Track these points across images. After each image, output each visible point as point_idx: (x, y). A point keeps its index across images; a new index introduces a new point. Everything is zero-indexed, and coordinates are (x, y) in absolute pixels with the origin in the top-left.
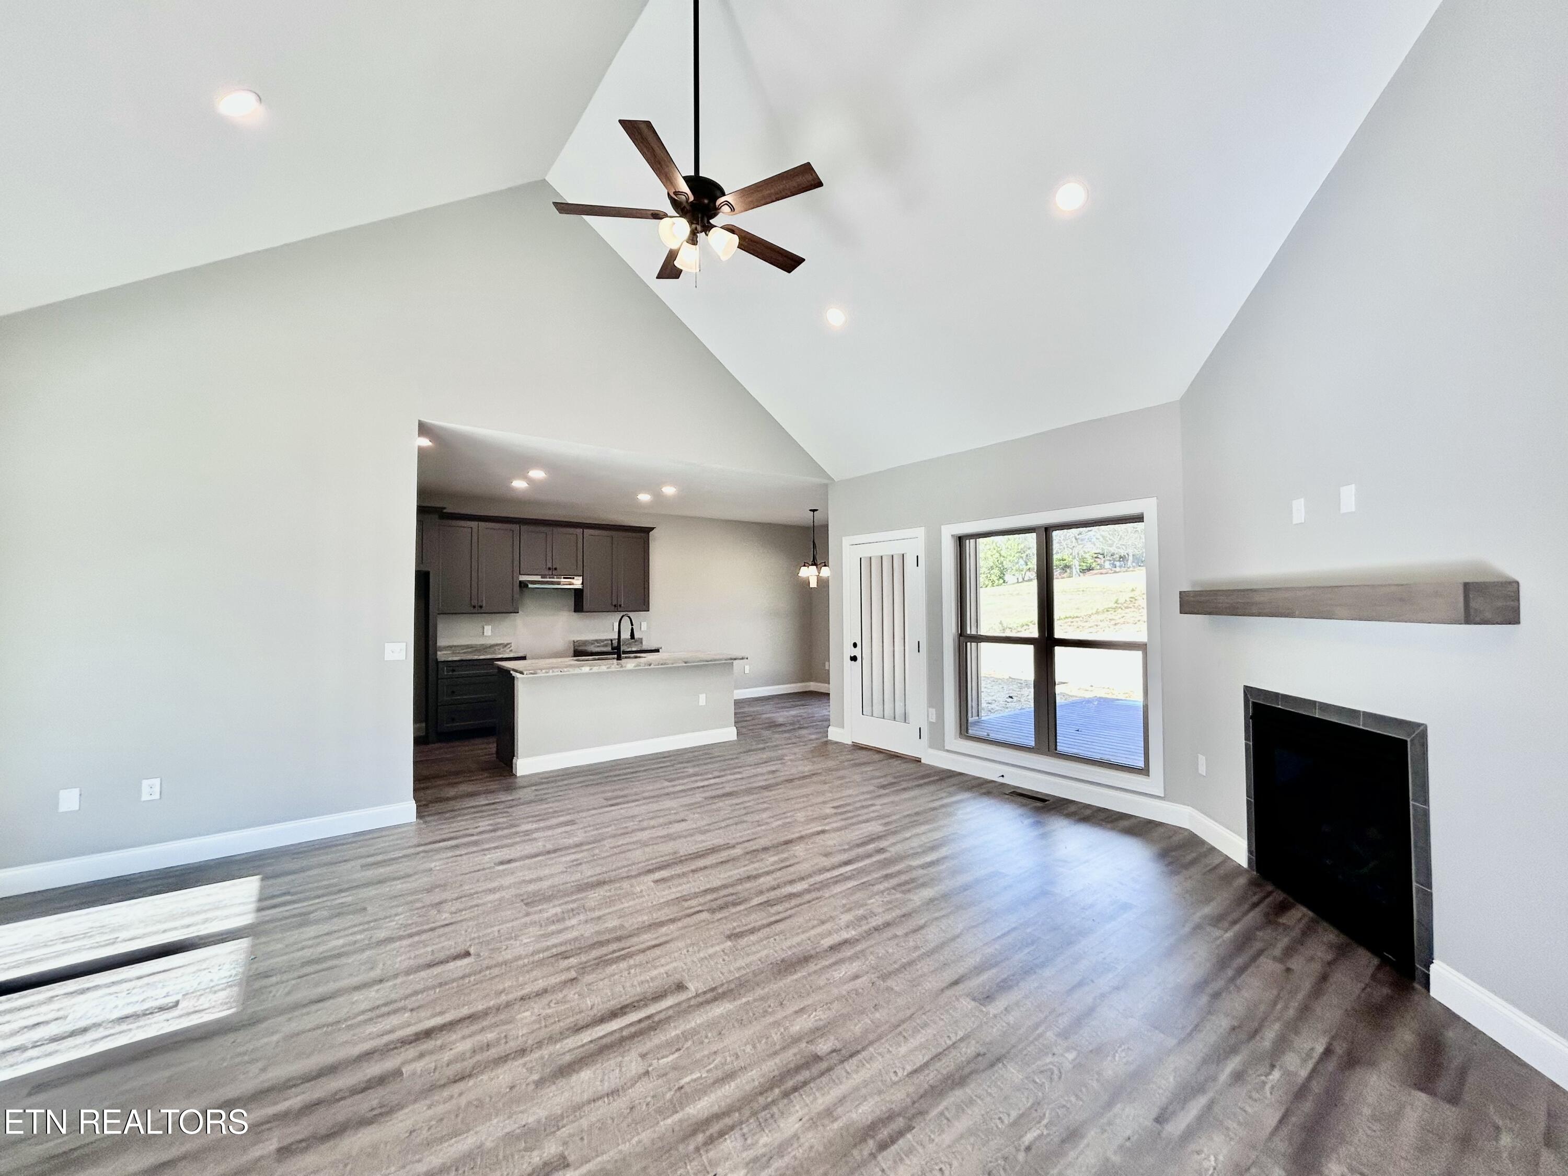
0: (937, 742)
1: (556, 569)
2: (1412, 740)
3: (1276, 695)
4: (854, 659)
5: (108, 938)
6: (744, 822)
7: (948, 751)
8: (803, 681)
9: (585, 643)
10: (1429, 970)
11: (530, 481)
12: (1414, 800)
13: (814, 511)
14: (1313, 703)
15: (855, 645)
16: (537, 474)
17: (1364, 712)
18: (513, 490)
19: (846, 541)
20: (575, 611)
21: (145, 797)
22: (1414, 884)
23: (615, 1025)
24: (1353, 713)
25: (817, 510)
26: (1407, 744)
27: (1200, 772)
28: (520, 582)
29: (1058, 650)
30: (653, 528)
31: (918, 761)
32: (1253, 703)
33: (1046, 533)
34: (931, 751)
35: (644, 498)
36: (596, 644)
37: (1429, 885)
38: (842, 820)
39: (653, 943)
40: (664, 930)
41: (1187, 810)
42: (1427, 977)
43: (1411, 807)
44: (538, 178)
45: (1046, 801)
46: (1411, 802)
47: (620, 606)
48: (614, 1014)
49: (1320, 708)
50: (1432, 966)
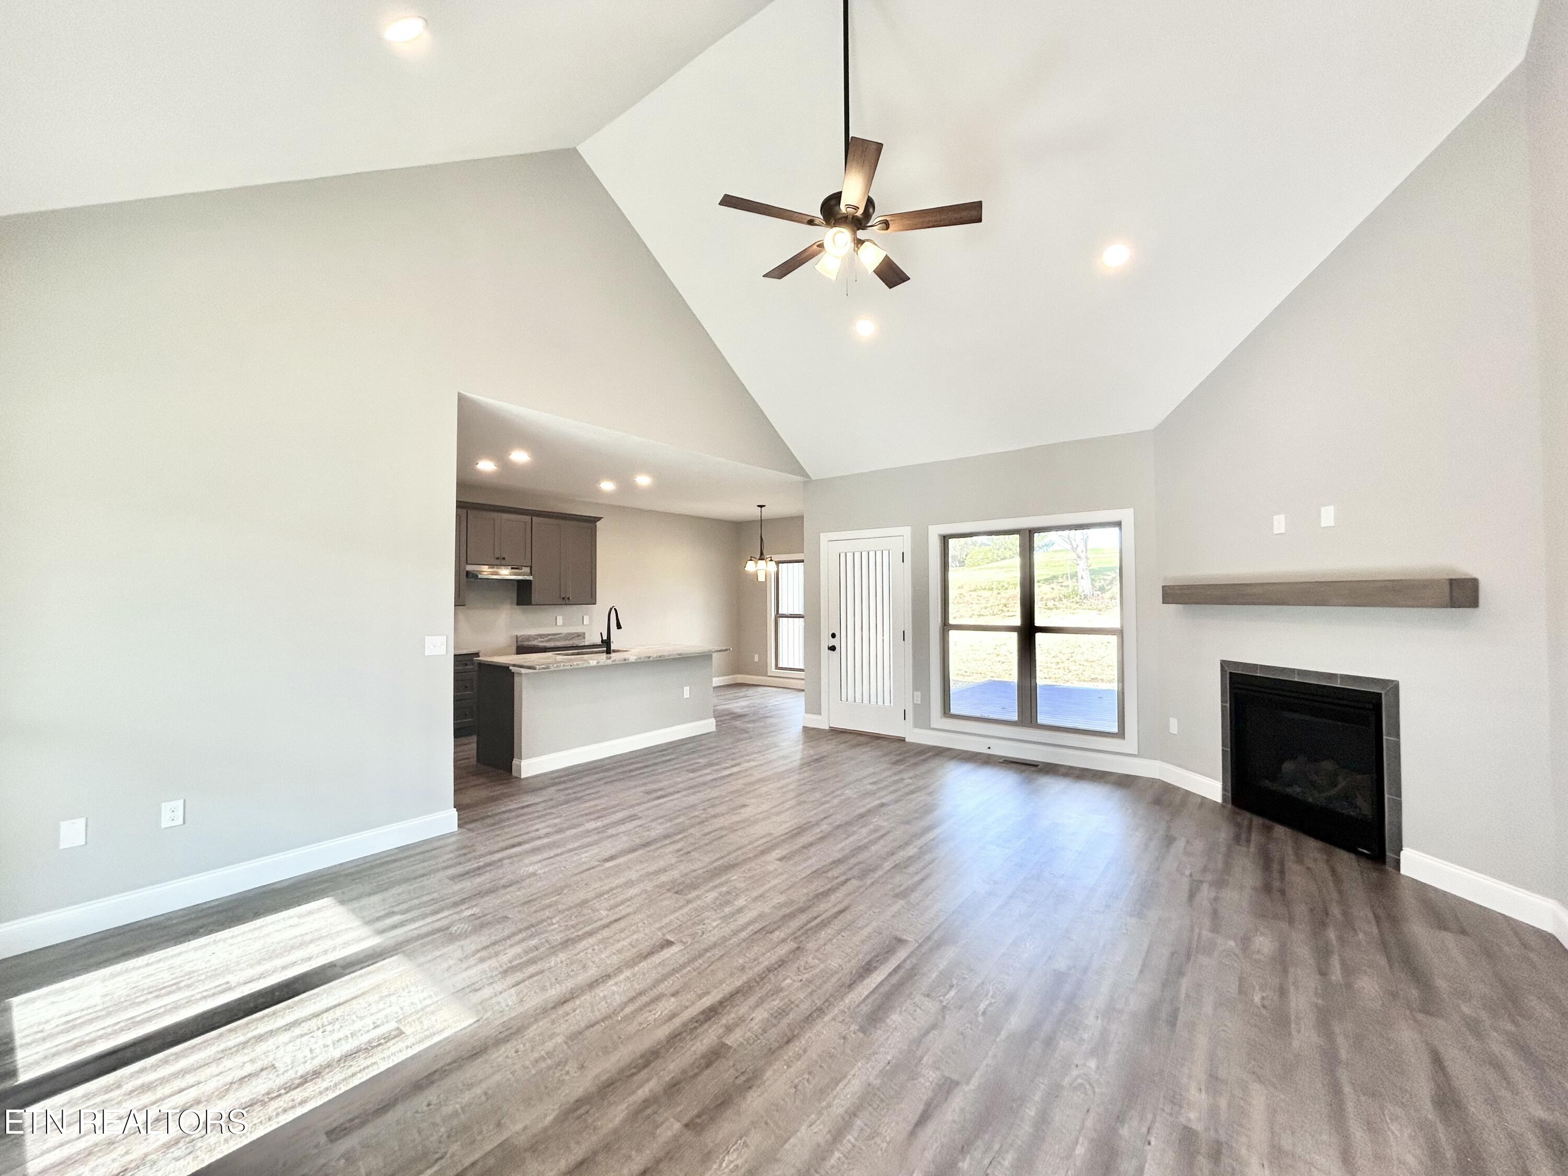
0: (922, 720)
1: (504, 559)
2: (1386, 694)
3: (1255, 666)
4: (833, 648)
5: (217, 983)
6: (804, 802)
7: (934, 729)
8: (733, 674)
9: (529, 638)
10: (1399, 856)
11: (506, 466)
12: (1386, 735)
13: (761, 506)
14: (1292, 671)
15: (833, 636)
16: (520, 457)
17: (1341, 675)
18: (479, 473)
19: (824, 537)
20: (518, 604)
21: (165, 823)
22: (1386, 796)
23: (876, 978)
24: (1332, 676)
25: (764, 506)
26: (1381, 697)
27: (1171, 731)
28: (468, 573)
29: (1039, 636)
30: (600, 518)
31: (902, 740)
32: (1230, 673)
33: (1028, 536)
34: (917, 730)
35: (607, 486)
36: (540, 640)
37: (1399, 794)
38: (891, 793)
39: (836, 910)
40: (833, 898)
41: (1158, 764)
42: (1398, 862)
43: (1384, 740)
44: (570, 146)
45: (1037, 766)
46: (1384, 737)
47: (569, 599)
48: (867, 969)
49: (1298, 674)
50: (1402, 853)
